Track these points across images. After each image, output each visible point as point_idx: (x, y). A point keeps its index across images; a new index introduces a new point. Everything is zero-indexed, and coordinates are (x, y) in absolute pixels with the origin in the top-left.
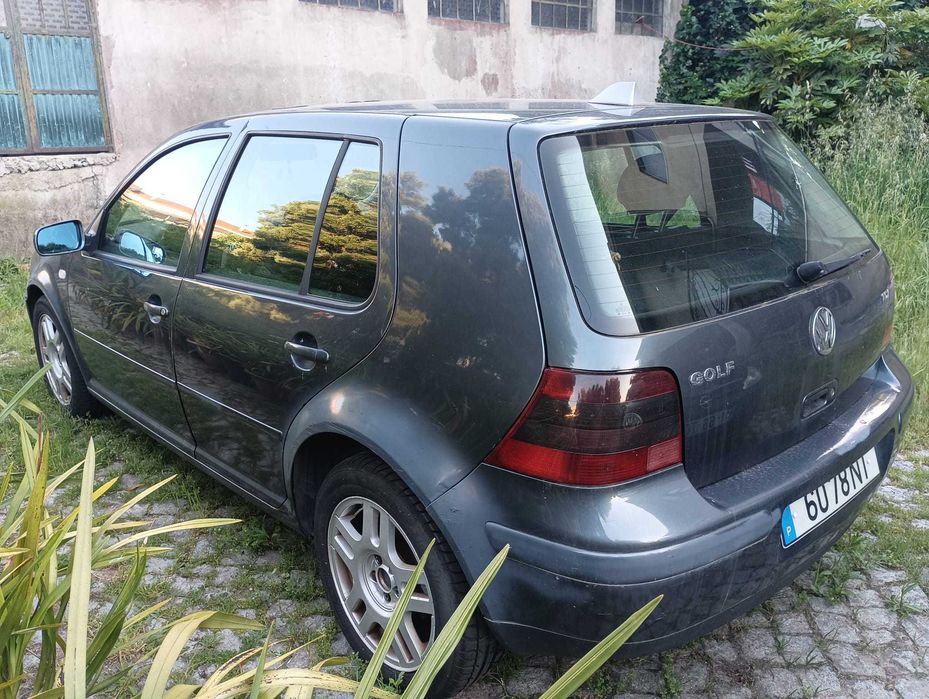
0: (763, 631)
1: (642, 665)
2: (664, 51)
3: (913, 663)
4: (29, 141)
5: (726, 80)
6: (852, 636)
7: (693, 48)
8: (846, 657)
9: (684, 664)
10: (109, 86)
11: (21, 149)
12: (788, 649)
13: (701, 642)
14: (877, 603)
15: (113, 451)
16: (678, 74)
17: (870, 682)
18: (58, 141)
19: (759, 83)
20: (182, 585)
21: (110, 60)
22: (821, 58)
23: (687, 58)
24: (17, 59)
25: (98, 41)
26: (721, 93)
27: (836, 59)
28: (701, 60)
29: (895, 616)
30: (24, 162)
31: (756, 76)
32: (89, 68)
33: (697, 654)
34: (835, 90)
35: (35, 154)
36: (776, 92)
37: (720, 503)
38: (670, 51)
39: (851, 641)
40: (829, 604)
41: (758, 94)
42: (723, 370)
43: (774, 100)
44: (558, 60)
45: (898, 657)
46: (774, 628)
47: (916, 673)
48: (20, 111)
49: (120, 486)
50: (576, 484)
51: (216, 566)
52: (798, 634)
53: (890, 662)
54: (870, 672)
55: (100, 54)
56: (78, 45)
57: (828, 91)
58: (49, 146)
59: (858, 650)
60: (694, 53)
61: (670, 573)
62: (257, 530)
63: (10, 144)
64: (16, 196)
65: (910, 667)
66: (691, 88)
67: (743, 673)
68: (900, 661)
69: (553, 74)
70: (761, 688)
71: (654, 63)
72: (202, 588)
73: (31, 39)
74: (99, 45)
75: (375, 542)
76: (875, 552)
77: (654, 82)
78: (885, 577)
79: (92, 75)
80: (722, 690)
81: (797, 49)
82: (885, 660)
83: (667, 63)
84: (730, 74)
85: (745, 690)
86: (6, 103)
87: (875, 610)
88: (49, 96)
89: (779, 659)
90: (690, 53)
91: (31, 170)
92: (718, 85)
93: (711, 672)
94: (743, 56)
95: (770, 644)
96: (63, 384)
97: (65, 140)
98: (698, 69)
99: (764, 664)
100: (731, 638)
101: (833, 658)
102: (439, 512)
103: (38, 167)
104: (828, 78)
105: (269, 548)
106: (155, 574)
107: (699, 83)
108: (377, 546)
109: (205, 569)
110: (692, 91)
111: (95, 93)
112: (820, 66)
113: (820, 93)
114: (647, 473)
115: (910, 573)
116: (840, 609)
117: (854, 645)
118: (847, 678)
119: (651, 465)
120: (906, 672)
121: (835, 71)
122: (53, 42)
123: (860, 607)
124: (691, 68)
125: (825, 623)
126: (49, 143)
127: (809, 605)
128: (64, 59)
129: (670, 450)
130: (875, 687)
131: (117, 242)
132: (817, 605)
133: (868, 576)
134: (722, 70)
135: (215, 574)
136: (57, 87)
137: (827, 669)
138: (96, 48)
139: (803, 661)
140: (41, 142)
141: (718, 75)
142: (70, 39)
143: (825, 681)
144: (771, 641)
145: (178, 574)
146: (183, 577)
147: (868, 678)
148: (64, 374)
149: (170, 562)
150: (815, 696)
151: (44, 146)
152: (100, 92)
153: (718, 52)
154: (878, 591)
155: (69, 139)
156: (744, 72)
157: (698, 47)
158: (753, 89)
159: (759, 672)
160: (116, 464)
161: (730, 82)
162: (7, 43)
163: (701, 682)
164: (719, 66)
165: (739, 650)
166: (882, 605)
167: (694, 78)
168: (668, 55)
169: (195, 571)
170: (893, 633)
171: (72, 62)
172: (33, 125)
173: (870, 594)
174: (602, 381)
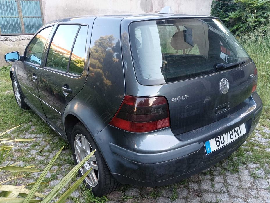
0: (208, 181)
1: (168, 189)
2: (212, 4)
3: (255, 193)
4: (22, 31)
5: (231, 13)
6: (237, 184)
7: (222, 3)
8: (233, 190)
9: (181, 189)
10: (44, 15)
11: (20, 33)
12: (215, 187)
13: (188, 183)
14: (248, 174)
15: (30, 119)
16: (217, 11)
17: (239, 199)
18: (30, 31)
19: (241, 13)
20: (39, 158)
21: (45, 8)
22: (261, 5)
23: (220, 6)
24: (19, 7)
25: (41, 2)
26: (229, 16)
27: (266, 5)
28: (224, 6)
29: (253, 178)
30: (20, 37)
31: (240, 11)
32: (39, 10)
33: (186, 186)
34: (265, 15)
35: (24, 35)
36: (246, 16)
37: (182, 139)
38: (214, 4)
39: (236, 185)
40: (232, 173)
41: (241, 17)
42: (184, 97)
43: (246, 18)
44: (179, 6)
45: (250, 191)
46: (212, 180)
47: (255, 197)
48: (19, 23)
49: (30, 129)
50: (133, 132)
51: (50, 153)
52: (219, 182)
53: (248, 193)
54: (240, 196)
55: (42, 6)
56: (36, 3)
57: (263, 16)
58: (28, 33)
59: (238, 188)
60: (222, 4)
61: (162, 161)
62: (63, 143)
63: (17, 32)
64: (18, 47)
65: (254, 195)
66: (220, 15)
67: (199, 194)
68: (251, 193)
69: (177, 11)
70: (204, 198)
71: (209, 8)
72: (44, 159)
73: (22, 2)
74: (41, 3)
75: (84, 148)
76: (250, 158)
77: (209, 13)
78: (252, 166)
79: (39, 12)
80: (191, 198)
81: (253, 2)
82: (246, 192)
83: (213, 7)
84: (233, 10)
85: (198, 199)
86: (16, 20)
87: (247, 176)
88: (27, 18)
89: (212, 190)
90: (221, 4)
91: (22, 39)
92: (229, 14)
93: (189, 192)
94: (237, 5)
95: (210, 185)
96: (19, 100)
97: (32, 31)
98: (223, 9)
99: (207, 191)
100: (198, 182)
101: (229, 190)
102: (96, 139)
103: (24, 39)
104: (263, 11)
105: (66, 149)
106: (32, 154)
107: (223, 13)
108: (85, 149)
109: (47, 154)
110: (221, 16)
111: (41, 17)
112: (261, 7)
113: (260, 16)
114: (157, 129)
115: (261, 165)
116: (236, 175)
117: (237, 187)
118: (233, 197)
119: (158, 127)
120: (252, 196)
121: (266, 9)
122: (29, 2)
123: (242, 175)
124: (221, 9)
125: (229, 179)
126: (27, 32)
127: (225, 173)
128: (32, 8)
129: (166, 122)
130: (241, 200)
131: (30, 58)
132: (228, 174)
133: (247, 165)
134: (230, 9)
135: (49, 155)
136: (30, 16)
137: (226, 194)
138: (41, 4)
139: (219, 191)
140: (25, 32)
141: (229, 11)
142: (33, 2)
143: (225, 198)
144: (210, 184)
145: (39, 155)
146: (40, 156)
147: (239, 197)
148: (19, 96)
149: (38, 151)
150: (221, 202)
151: (26, 32)
152: (42, 17)
153: (229, 4)
154: (249, 170)
155: (33, 31)
156: (237, 10)
157: (223, 2)
158: (239, 15)
159: (204, 193)
160: (31, 123)
161: (232, 13)
162: (16, 3)
163: (185, 195)
164: (229, 8)
165: (199, 186)
166: (249, 175)
167: (222, 12)
168: (214, 5)
169: (44, 154)
170: (251, 184)
171: (34, 8)
172: (23, 27)
173: (246, 171)
174: (143, 100)
